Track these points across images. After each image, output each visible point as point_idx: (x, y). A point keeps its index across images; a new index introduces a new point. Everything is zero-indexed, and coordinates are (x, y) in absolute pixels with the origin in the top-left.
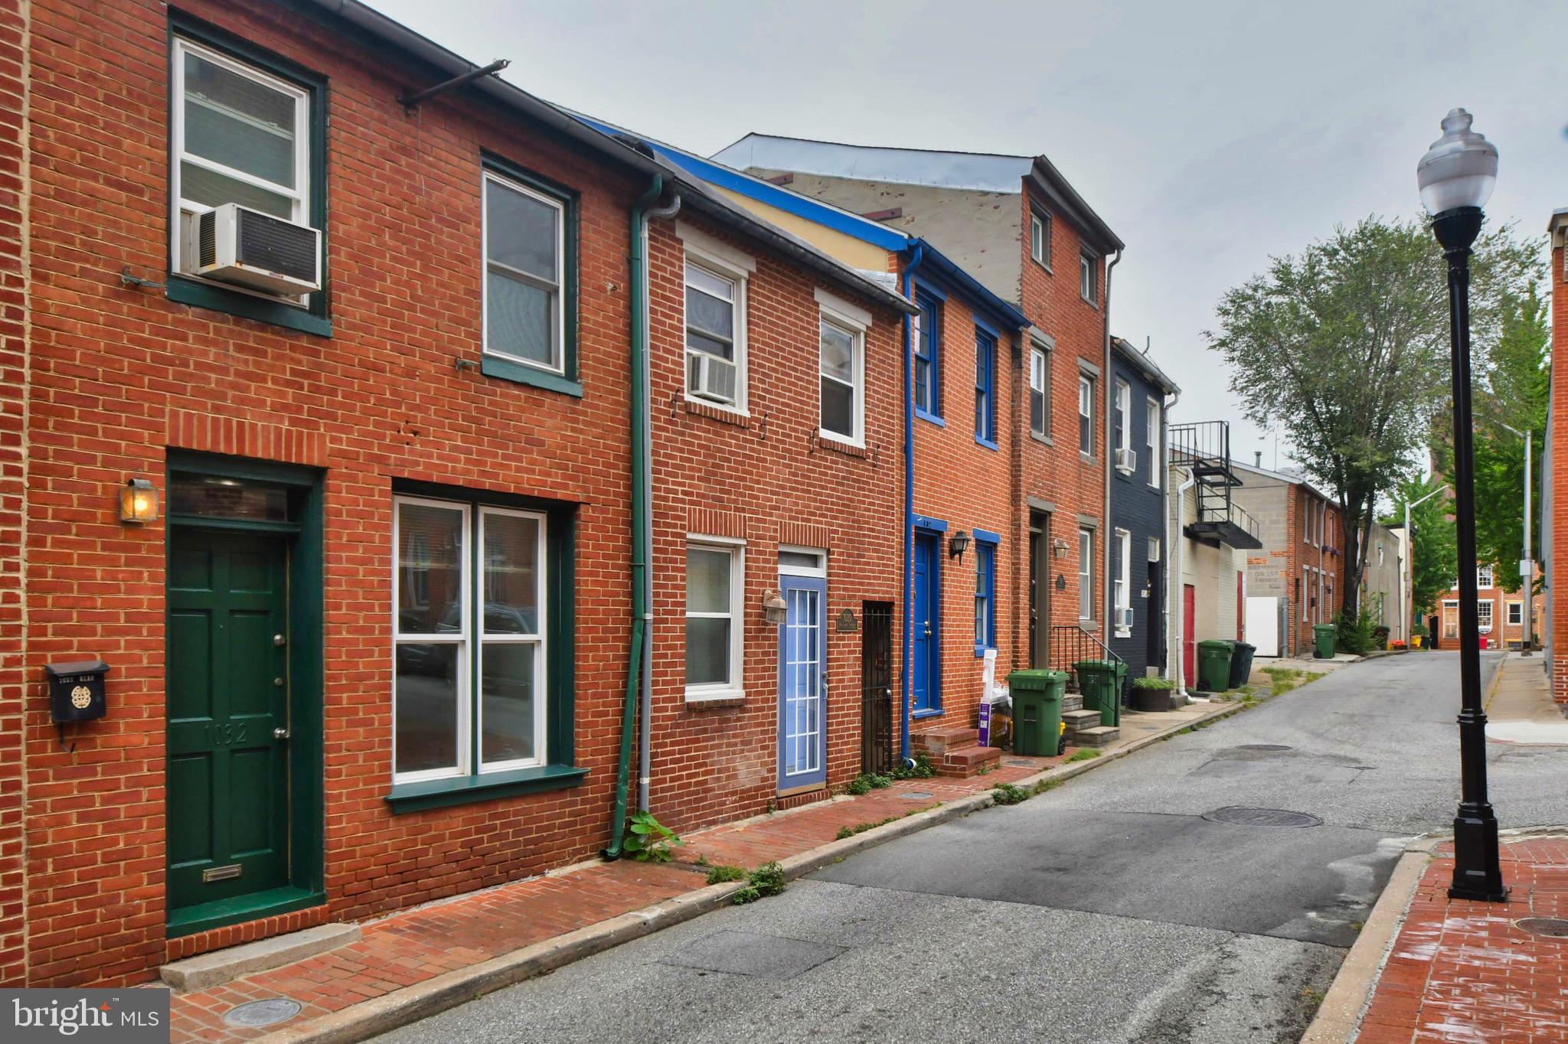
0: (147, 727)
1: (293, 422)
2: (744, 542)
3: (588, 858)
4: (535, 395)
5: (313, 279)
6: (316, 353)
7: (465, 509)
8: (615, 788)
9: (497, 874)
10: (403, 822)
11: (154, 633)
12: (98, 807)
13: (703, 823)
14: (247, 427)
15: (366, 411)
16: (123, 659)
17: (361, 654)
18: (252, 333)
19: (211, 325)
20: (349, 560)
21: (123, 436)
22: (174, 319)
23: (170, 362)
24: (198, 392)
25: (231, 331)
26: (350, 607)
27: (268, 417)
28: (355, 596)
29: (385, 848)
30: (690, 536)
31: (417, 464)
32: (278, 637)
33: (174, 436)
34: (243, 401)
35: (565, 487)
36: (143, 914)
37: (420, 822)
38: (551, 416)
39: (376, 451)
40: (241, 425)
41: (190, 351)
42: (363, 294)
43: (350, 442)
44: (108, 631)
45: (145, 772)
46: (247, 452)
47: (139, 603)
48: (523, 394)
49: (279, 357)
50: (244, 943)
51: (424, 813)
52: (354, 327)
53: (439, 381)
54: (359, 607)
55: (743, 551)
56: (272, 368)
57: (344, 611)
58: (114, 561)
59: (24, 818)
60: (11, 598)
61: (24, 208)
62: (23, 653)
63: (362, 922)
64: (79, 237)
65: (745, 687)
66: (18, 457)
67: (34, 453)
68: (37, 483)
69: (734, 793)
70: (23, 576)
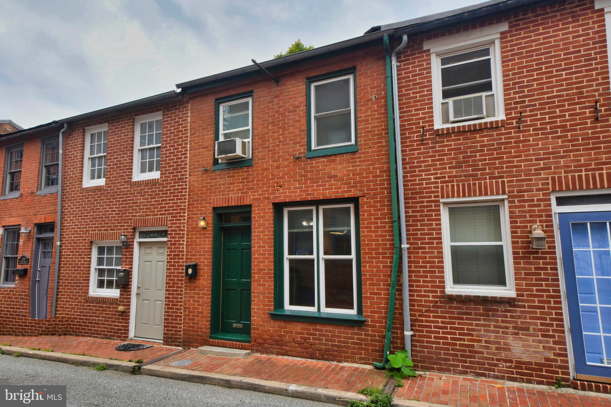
0: (206, 280)
1: (242, 193)
2: (505, 197)
4: (332, 158)
6: (248, 171)
7: (314, 208)
10: (276, 323)
11: (209, 256)
12: (196, 299)
13: (471, 372)
15: (263, 184)
16: (202, 262)
19: (222, 173)
20: (258, 232)
21: (203, 207)
22: (215, 174)
23: (213, 186)
24: (219, 192)
26: (258, 247)
27: (235, 194)
28: (260, 243)
29: (269, 330)
30: (442, 201)
31: (281, 197)
33: (214, 205)
34: (229, 191)
35: (350, 191)
36: (204, 330)
37: (283, 324)
38: (340, 164)
39: (266, 196)
40: (228, 197)
42: (263, 148)
43: (258, 195)
44: (199, 255)
46: (230, 205)
47: (205, 248)
48: (325, 160)
49: (238, 176)
50: (225, 347)
51: (285, 321)
52: (259, 159)
53: (289, 166)
54: (260, 247)
56: (237, 180)
57: (256, 248)
58: (200, 238)
59: (183, 299)
60: (183, 248)
61: (188, 162)
62: (184, 260)
63: (261, 354)
64: (196, 163)
65: (517, 290)
66: (185, 216)
67: (188, 215)
68: (188, 221)
69: (506, 361)
70: (185, 243)
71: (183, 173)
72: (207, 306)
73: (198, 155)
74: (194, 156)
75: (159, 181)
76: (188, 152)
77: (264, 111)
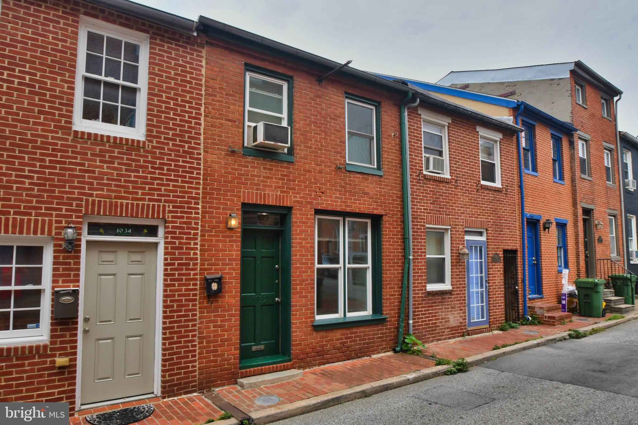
0: (234, 296)
1: (282, 192)
2: (450, 227)
3: (388, 351)
4: (366, 176)
5: (287, 143)
6: (289, 168)
7: (341, 219)
8: (398, 324)
9: (353, 355)
10: (318, 334)
11: (237, 265)
12: (219, 323)
13: (435, 340)
14: (267, 195)
15: (305, 186)
16: (227, 274)
17: (304, 272)
18: (268, 163)
19: (256, 162)
20: (300, 239)
21: (228, 200)
22: (245, 161)
23: (243, 175)
24: (252, 184)
25: (262, 163)
26: (300, 255)
27: (273, 191)
28: (302, 251)
29: (312, 342)
30: (427, 226)
31: (323, 204)
32: (277, 266)
33: (244, 199)
34: (266, 186)
35: (378, 209)
36: (232, 361)
37: (325, 334)
38: (371, 183)
39: (309, 200)
40: (265, 194)
41: (249, 171)
42: (305, 146)
43: (300, 198)
44: (223, 264)
45: (234, 312)
46: (267, 203)
47: (232, 255)
48: (361, 176)
49: (277, 171)
50: (264, 374)
51: (326, 331)
52: (301, 158)
53: (331, 174)
54: (303, 255)
55: (449, 231)
56: (275, 174)
57: (298, 257)
58: (225, 241)
59: (198, 326)
60: (195, 254)
61: (202, 131)
62: (198, 271)
63: (304, 369)
64: (217, 138)
65: (452, 285)
66: (198, 209)
67: (203, 207)
68: (203, 217)
69: (448, 328)
70: (198, 247)
71: (193, 145)
72: (235, 330)
73: (219, 127)
74: (212, 126)
75: (147, 147)
76: (202, 118)
77: (306, 106)
